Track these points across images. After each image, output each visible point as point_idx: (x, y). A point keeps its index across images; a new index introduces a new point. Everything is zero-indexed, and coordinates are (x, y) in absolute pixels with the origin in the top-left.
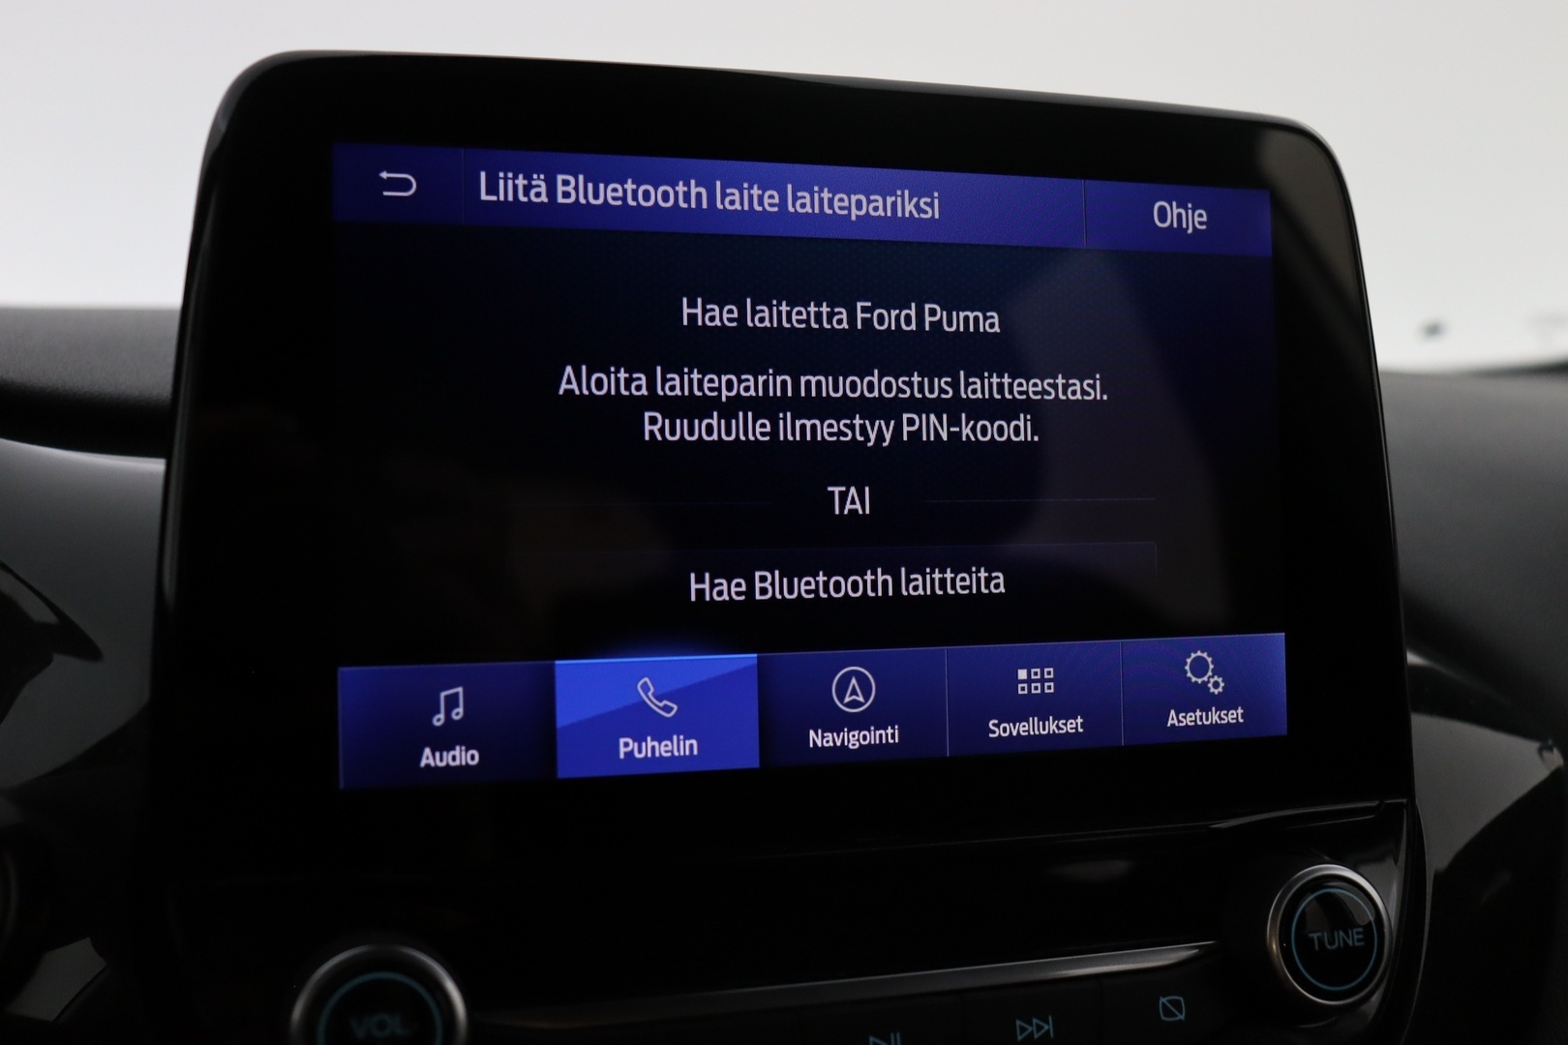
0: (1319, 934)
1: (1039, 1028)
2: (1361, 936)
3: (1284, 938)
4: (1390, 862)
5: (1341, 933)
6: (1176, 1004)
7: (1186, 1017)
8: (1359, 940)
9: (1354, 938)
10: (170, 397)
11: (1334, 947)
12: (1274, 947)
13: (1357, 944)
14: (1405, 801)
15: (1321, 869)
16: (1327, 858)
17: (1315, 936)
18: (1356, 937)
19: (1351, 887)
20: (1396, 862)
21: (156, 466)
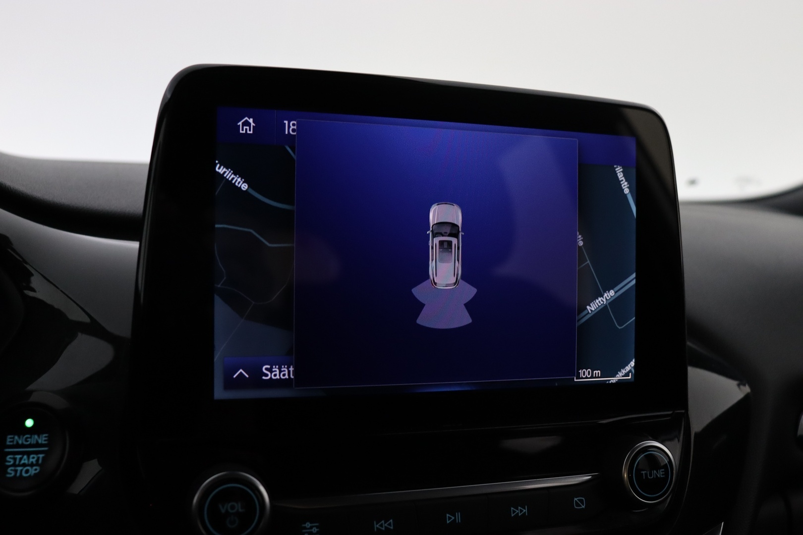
0: (646, 472)
1: (521, 511)
2: (664, 473)
3: (630, 472)
4: (676, 440)
5: (655, 472)
6: (581, 501)
7: (585, 507)
8: (662, 475)
9: (660, 474)
10: (142, 214)
11: (652, 478)
12: (625, 476)
13: (661, 476)
14: (683, 411)
15: (648, 443)
16: (651, 438)
17: (644, 472)
18: (661, 473)
19: (660, 451)
20: (679, 441)
21: (135, 245)
